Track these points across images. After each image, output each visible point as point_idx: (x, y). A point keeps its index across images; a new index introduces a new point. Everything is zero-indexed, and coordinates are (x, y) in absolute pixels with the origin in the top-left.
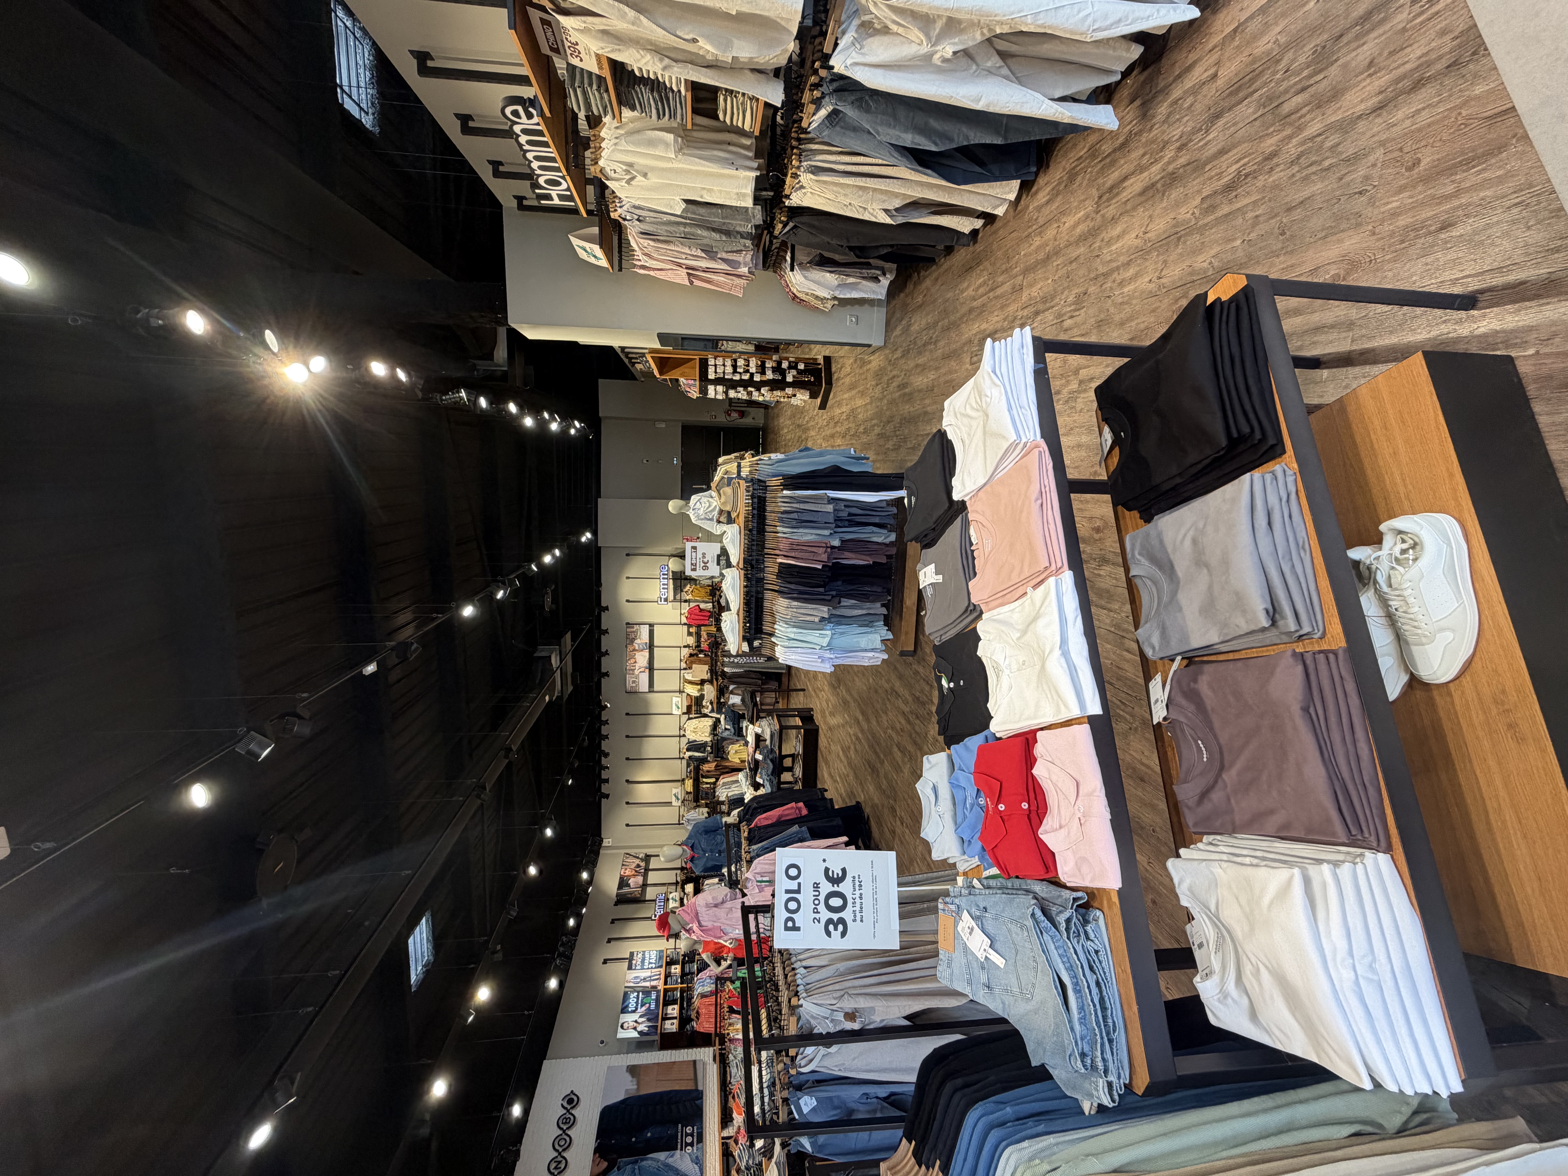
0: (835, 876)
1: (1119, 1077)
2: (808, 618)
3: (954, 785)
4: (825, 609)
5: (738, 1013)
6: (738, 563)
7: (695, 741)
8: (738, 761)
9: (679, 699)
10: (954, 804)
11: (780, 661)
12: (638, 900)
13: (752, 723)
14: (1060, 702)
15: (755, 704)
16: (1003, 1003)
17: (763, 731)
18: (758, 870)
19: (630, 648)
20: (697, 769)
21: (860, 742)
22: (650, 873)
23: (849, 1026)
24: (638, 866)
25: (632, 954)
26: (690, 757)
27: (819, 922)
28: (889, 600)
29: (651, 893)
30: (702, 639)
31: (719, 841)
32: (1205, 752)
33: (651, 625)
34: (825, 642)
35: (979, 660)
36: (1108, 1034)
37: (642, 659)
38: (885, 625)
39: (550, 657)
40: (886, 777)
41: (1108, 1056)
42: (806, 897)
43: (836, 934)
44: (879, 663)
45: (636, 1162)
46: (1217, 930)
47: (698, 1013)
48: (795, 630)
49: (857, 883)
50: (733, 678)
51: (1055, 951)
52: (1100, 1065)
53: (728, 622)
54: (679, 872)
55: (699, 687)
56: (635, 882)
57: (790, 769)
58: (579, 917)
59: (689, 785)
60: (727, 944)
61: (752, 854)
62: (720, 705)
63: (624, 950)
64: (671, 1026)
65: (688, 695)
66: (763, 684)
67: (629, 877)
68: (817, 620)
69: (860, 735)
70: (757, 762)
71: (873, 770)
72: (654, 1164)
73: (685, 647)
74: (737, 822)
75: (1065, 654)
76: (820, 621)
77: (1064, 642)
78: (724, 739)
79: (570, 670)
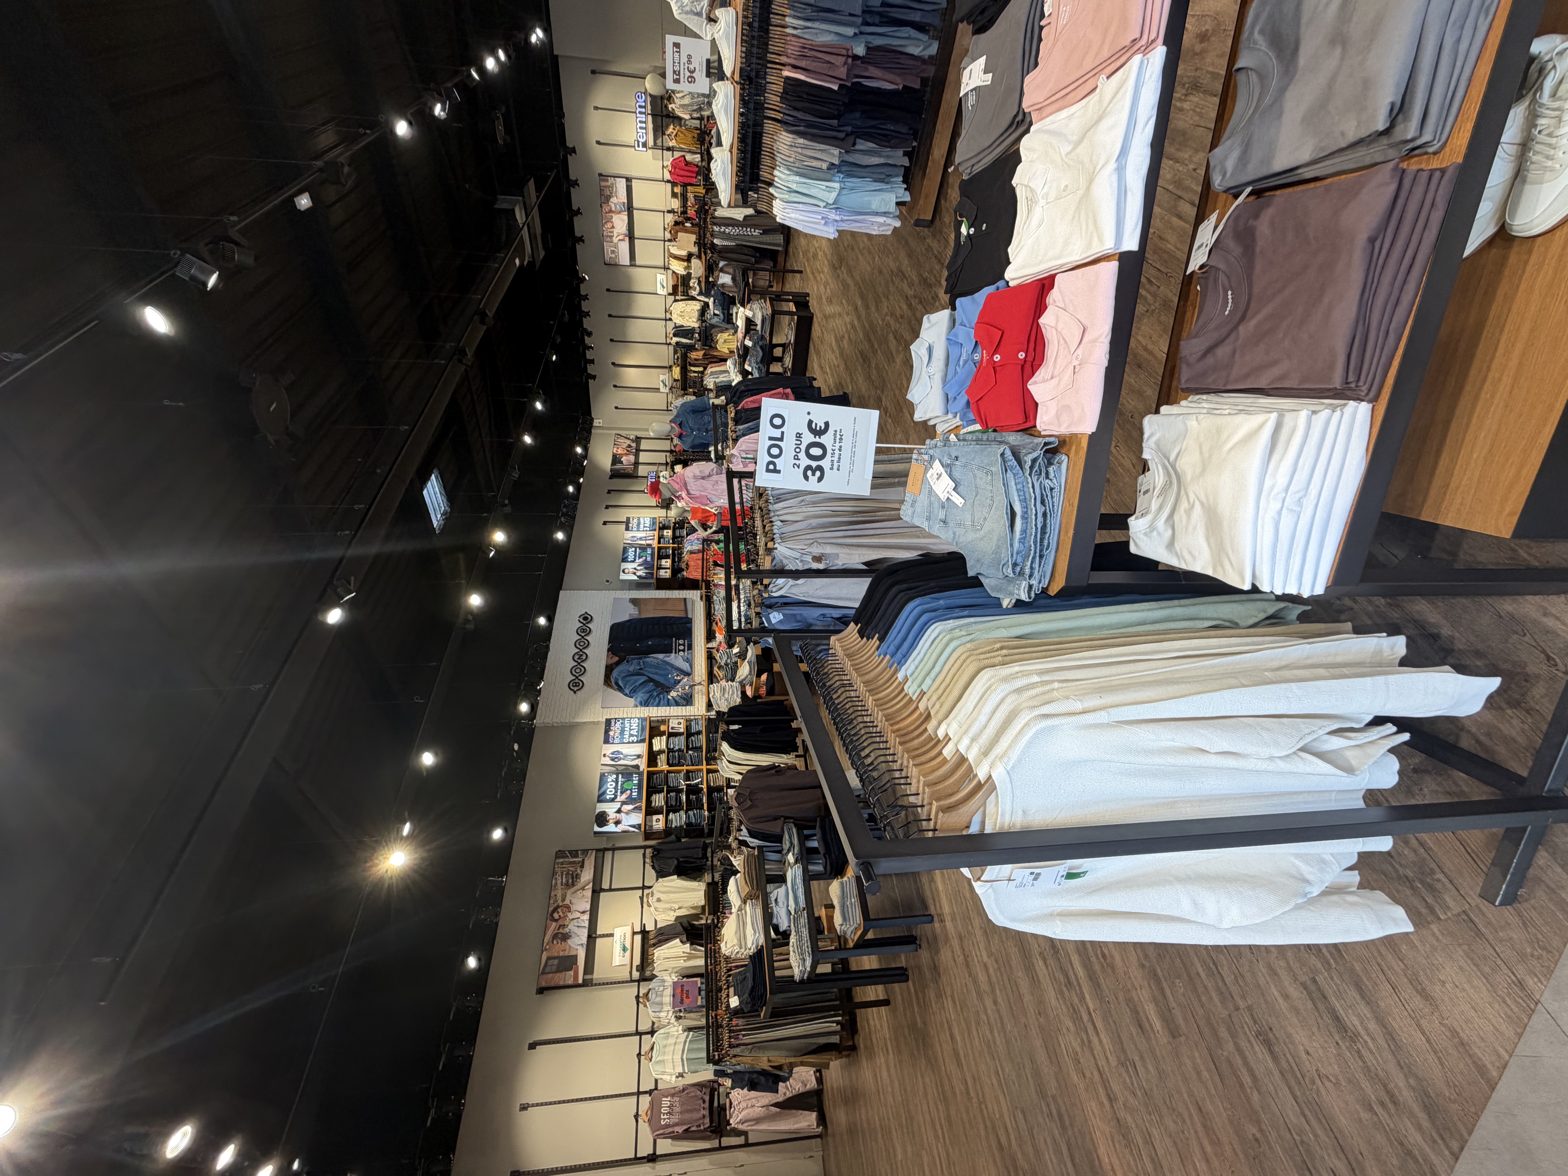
0: (818, 429)
1: (1040, 582)
2: (815, 163)
3: (951, 341)
4: (836, 152)
5: (721, 566)
6: (733, 73)
7: (682, 326)
8: (727, 351)
9: (664, 277)
10: (947, 365)
11: (778, 220)
12: (631, 476)
13: (743, 305)
14: (1095, 235)
15: (747, 284)
16: (954, 533)
17: (754, 316)
18: (743, 448)
19: (606, 208)
20: (685, 357)
21: (855, 330)
22: (641, 453)
23: (815, 566)
24: (629, 446)
25: (628, 519)
26: (677, 343)
27: (798, 467)
28: (914, 147)
29: (642, 470)
30: (689, 204)
31: (706, 420)
32: (1230, 305)
33: (629, 180)
34: (831, 197)
35: (1013, 190)
36: (1041, 551)
37: (620, 223)
38: (904, 182)
39: (513, 210)
40: (877, 368)
41: (1036, 565)
42: (788, 445)
43: (813, 479)
44: (889, 233)
45: (641, 658)
46: (1167, 479)
47: (687, 564)
48: (797, 178)
49: (838, 437)
50: (723, 252)
51: (1014, 487)
52: (1027, 571)
53: (719, 161)
54: (668, 454)
55: (686, 264)
56: (628, 460)
57: (780, 360)
58: (578, 487)
59: (677, 372)
60: (713, 511)
61: (738, 433)
62: (709, 287)
63: (622, 515)
64: (665, 574)
65: (674, 272)
66: (756, 262)
67: (621, 455)
68: (825, 166)
69: (856, 323)
70: (746, 349)
71: (864, 361)
72: (655, 661)
73: (669, 212)
74: (724, 403)
75: (1121, 170)
76: (828, 169)
77: (1124, 152)
78: (713, 326)
79: (539, 230)
